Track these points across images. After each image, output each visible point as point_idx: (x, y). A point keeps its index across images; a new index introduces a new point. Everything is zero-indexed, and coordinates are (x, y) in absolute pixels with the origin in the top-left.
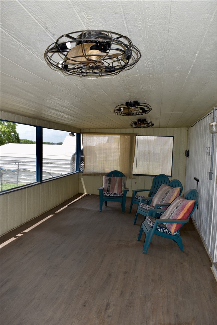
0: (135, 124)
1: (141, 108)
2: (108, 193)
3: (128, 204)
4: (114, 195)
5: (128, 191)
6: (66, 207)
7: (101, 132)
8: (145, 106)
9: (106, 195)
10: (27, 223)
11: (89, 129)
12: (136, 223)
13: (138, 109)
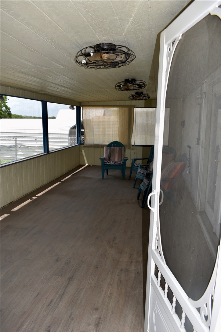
0: (133, 97)
1: (138, 85)
2: (109, 162)
3: (127, 173)
4: (114, 163)
5: (128, 159)
6: (70, 176)
7: (100, 105)
8: (140, 82)
9: (108, 163)
10: (38, 189)
11: (89, 102)
12: (135, 187)
13: (135, 85)
